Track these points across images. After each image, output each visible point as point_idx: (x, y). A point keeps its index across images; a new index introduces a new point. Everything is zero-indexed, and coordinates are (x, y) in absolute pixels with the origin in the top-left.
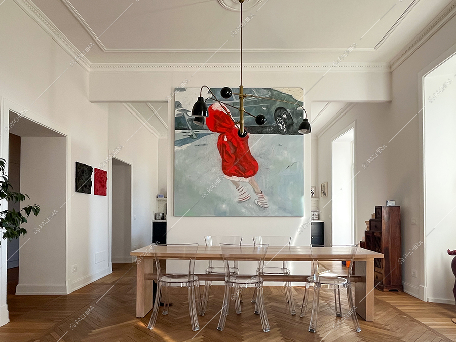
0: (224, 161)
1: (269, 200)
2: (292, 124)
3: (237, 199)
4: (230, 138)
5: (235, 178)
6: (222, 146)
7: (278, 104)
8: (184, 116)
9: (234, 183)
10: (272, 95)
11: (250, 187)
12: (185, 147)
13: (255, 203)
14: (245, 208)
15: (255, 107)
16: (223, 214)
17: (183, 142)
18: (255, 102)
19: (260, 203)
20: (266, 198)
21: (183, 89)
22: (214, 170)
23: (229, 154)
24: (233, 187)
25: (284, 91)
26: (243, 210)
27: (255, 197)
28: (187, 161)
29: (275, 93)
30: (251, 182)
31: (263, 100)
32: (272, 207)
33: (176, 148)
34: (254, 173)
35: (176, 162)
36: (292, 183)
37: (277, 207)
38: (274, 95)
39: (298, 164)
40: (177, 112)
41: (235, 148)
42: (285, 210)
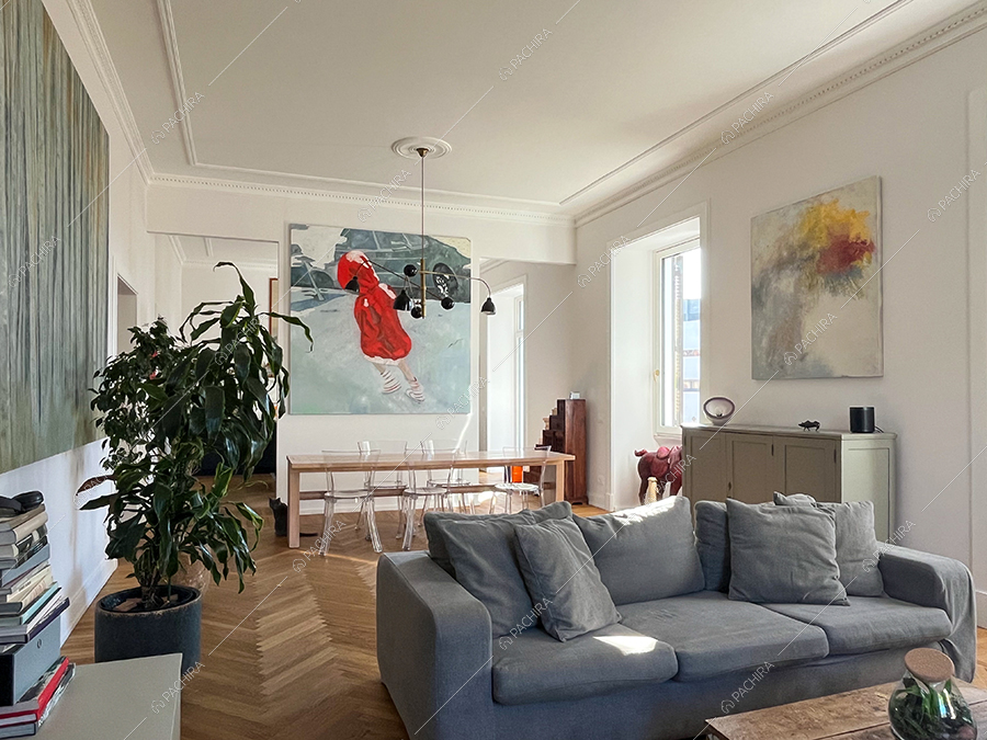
0: (363, 334)
1: (425, 391)
2: (456, 287)
3: (382, 389)
4: (372, 302)
5: (378, 360)
6: (360, 313)
7: (438, 259)
8: (305, 265)
9: (378, 366)
10: (430, 246)
11: (399, 372)
12: (306, 312)
13: (406, 394)
14: (393, 401)
17: (303, 305)
18: (407, 254)
19: (412, 395)
20: (422, 388)
21: (303, 227)
22: (350, 346)
23: (371, 327)
25: (445, 241)
26: (390, 405)
29: (434, 243)
30: (401, 366)
31: (416, 253)
32: (429, 400)
34: (406, 353)
35: (293, 333)
36: (455, 367)
37: (435, 401)
39: (463, 342)
40: (294, 260)
41: (380, 318)
42: (446, 404)
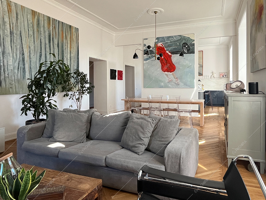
0: (162, 66)
1: (180, 81)
2: (190, 49)
3: (167, 81)
4: (164, 57)
5: (166, 73)
6: (161, 60)
7: (184, 41)
9: (166, 74)
10: (181, 38)
11: (172, 76)
12: (147, 61)
13: (174, 82)
14: (170, 84)
15: (174, 44)
16: (162, 87)
17: (147, 59)
18: (174, 42)
19: (176, 83)
20: (179, 80)
21: (147, 39)
22: (158, 70)
23: (164, 63)
24: (166, 76)
25: (186, 36)
26: (170, 85)
27: (174, 80)
28: (148, 67)
29: (182, 37)
30: (173, 74)
31: (178, 41)
33: (145, 62)
35: (144, 67)
36: (189, 74)
37: (183, 84)
38: (182, 38)
39: (192, 66)
40: (144, 48)
41: (167, 61)
42: (187, 85)
